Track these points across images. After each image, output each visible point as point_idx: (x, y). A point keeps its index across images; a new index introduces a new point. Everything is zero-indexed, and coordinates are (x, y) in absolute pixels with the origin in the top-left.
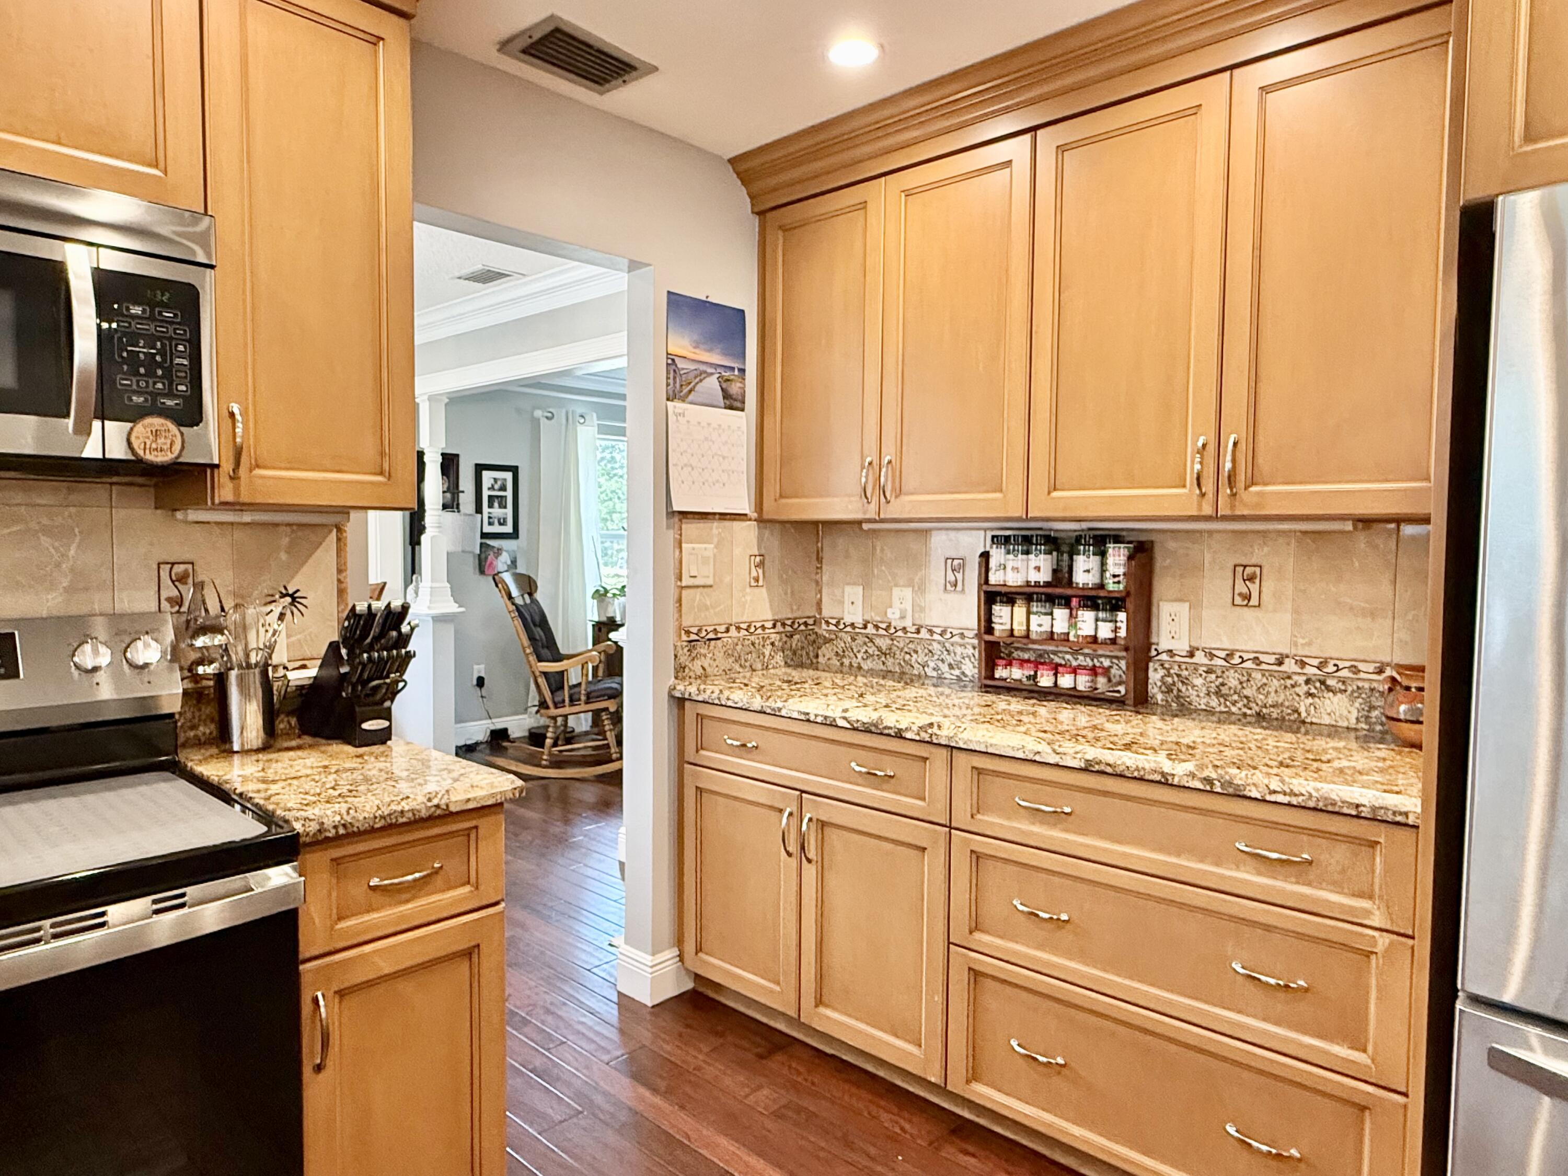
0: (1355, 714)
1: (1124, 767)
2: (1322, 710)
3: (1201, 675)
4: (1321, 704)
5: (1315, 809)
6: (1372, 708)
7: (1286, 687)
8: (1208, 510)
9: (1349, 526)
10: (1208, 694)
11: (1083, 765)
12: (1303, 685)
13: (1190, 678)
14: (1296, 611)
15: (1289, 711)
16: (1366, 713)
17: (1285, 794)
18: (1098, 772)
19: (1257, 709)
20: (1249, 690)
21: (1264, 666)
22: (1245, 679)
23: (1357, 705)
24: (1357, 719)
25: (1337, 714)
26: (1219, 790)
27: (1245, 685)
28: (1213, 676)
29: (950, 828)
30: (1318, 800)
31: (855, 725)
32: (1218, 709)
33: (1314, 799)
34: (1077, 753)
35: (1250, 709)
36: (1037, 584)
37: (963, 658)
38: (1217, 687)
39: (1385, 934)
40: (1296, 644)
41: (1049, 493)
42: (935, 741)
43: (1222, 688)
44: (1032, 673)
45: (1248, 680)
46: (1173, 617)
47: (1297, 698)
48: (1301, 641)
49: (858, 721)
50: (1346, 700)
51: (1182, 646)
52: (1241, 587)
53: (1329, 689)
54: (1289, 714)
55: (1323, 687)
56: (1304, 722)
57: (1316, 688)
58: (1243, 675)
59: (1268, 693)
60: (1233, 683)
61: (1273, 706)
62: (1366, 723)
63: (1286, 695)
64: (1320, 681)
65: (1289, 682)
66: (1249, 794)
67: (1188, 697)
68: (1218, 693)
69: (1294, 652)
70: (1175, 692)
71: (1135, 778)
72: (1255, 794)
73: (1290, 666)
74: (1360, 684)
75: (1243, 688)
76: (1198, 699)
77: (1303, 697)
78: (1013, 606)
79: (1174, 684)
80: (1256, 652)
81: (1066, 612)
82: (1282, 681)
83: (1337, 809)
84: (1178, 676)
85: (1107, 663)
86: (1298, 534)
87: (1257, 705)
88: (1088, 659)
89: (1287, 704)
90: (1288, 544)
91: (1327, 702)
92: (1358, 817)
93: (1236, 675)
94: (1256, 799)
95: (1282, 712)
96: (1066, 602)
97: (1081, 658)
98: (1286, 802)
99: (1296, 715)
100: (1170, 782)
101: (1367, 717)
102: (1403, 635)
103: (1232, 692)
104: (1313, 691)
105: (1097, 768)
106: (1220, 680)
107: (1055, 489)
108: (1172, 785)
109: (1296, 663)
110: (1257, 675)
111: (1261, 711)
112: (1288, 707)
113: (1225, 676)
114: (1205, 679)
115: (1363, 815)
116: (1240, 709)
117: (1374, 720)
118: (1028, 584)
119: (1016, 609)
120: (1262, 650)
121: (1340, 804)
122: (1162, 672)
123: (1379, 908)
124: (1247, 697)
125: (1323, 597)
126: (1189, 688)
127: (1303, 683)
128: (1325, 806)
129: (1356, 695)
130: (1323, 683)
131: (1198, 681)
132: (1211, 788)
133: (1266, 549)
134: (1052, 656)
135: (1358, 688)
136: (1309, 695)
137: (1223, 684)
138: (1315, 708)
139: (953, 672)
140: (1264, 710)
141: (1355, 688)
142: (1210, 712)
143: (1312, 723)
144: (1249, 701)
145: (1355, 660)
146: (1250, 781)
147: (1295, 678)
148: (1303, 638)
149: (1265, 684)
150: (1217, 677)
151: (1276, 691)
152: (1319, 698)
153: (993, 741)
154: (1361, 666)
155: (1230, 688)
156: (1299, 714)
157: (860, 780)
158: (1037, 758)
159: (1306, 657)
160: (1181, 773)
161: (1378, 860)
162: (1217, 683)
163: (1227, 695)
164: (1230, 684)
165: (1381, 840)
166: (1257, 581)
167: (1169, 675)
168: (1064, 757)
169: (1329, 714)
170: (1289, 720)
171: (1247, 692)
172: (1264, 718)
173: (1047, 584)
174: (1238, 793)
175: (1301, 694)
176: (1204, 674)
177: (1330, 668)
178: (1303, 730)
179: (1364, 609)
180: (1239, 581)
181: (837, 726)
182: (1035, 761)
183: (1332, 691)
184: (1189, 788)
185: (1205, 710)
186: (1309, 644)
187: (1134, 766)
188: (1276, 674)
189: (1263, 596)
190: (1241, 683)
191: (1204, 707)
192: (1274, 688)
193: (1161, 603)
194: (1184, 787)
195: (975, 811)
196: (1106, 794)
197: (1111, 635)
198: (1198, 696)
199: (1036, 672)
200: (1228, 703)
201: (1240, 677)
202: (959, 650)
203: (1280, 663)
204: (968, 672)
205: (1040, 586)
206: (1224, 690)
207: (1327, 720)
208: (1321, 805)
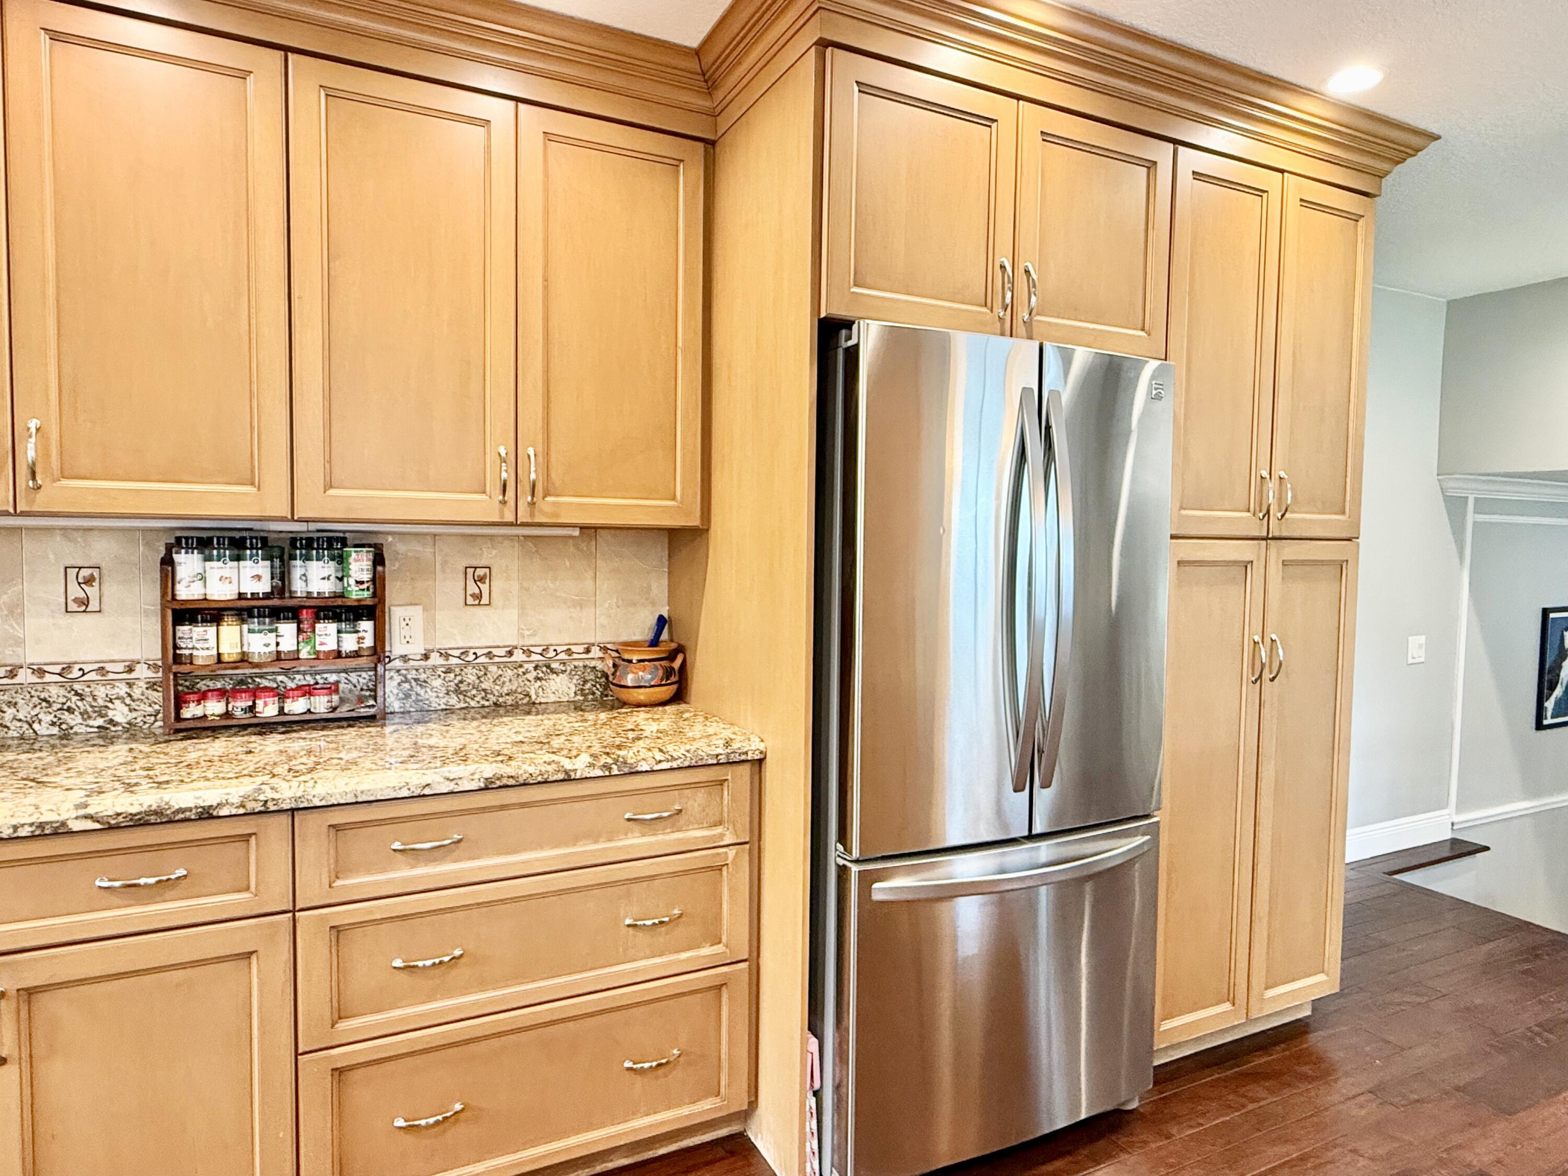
0: (573, 689)
1: (527, 775)
2: (548, 690)
3: (439, 676)
4: (548, 686)
5: (689, 767)
6: (585, 682)
7: (518, 675)
8: (510, 517)
9: (576, 532)
10: (447, 694)
11: (482, 785)
12: (533, 671)
13: (429, 681)
14: (522, 607)
15: (522, 696)
16: (581, 687)
17: (668, 761)
18: (500, 787)
19: (494, 699)
20: (486, 683)
21: (496, 659)
22: (482, 673)
23: (574, 681)
24: (575, 693)
25: (560, 692)
26: (616, 772)
27: (482, 679)
28: (452, 675)
29: (294, 911)
30: (692, 759)
31: (113, 822)
32: (457, 707)
33: (688, 759)
34: (473, 774)
35: (488, 700)
36: (255, 596)
37: (111, 701)
38: (457, 685)
39: (731, 847)
40: (523, 636)
41: (325, 492)
42: (272, 808)
43: (460, 685)
44: (250, 703)
45: (485, 674)
46: (407, 621)
47: (528, 683)
48: (527, 633)
49: (118, 814)
50: (566, 678)
51: (416, 649)
52: (472, 588)
53: (553, 671)
54: (521, 699)
55: (549, 671)
56: (534, 703)
57: (543, 672)
58: (480, 670)
59: (504, 683)
60: (471, 679)
61: (508, 694)
62: (582, 695)
63: (519, 683)
64: (546, 666)
65: (521, 670)
66: (639, 769)
67: (427, 699)
68: (458, 691)
69: (521, 643)
70: (413, 697)
71: (539, 783)
72: (644, 767)
73: (519, 656)
74: (576, 663)
75: (481, 682)
76: (437, 700)
77: (533, 683)
78: (218, 625)
79: (412, 688)
80: (487, 647)
81: (294, 626)
82: (515, 670)
83: (704, 762)
84: (416, 680)
85: (333, 678)
86: (522, 538)
87: (494, 695)
88: (308, 677)
89: (519, 690)
90: (513, 547)
91: (552, 682)
92: (718, 764)
93: (474, 670)
94: (647, 771)
95: (516, 697)
96: (293, 613)
97: (298, 677)
98: (669, 767)
99: (527, 699)
100: (573, 777)
101: (582, 690)
102: (603, 620)
103: (471, 687)
104: (541, 675)
105: (498, 783)
106: (459, 678)
107: (331, 487)
108: (574, 779)
109: (523, 653)
110: (493, 669)
111: (498, 700)
112: (520, 693)
113: (463, 673)
114: (444, 679)
115: (721, 761)
116: (478, 702)
117: (587, 691)
118: (241, 596)
119: (224, 629)
120: (495, 644)
121: (706, 758)
122: (398, 679)
123: (728, 829)
124: (484, 690)
125: (543, 593)
126: (428, 690)
127: (532, 669)
128: (696, 762)
129: (573, 673)
130: (548, 667)
131: (437, 683)
132: (610, 772)
133: (494, 552)
134: (257, 680)
135: (575, 667)
136: (538, 679)
137: (461, 682)
138: (543, 689)
139: (91, 723)
140: (501, 700)
141: (573, 667)
142: (449, 711)
143: (540, 703)
144: (486, 693)
145: (570, 644)
146: (639, 758)
147: (526, 666)
148: (528, 630)
149: (501, 676)
150: (456, 675)
151: (510, 680)
152: (546, 680)
153: (360, 788)
154: (574, 648)
155: (469, 684)
156: (530, 697)
157: (115, 900)
158: (427, 791)
159: (532, 646)
160: (583, 766)
161: (726, 793)
162: (456, 681)
163: (465, 691)
164: (468, 680)
165: (729, 777)
166: (487, 581)
167: (407, 681)
168: (459, 782)
169: (554, 693)
170: (523, 704)
171: (483, 686)
172: (500, 706)
173: (267, 596)
174: (633, 770)
175: (531, 679)
176: (443, 675)
177: (551, 654)
178: (534, 710)
179: (574, 600)
180: (470, 582)
181: (71, 833)
182: (424, 796)
183: (556, 673)
184: (590, 778)
185: (446, 710)
186: (534, 635)
187: (538, 772)
188: (509, 665)
189: (493, 595)
190: (479, 678)
191: (444, 707)
192: (509, 678)
193: (393, 608)
194: (586, 778)
195: (333, 878)
196: (503, 807)
197: (355, 648)
198: (437, 697)
199: (254, 703)
200: (468, 699)
201: (478, 672)
202: (101, 692)
203: (510, 653)
204: (119, 718)
205: (259, 599)
206: (463, 687)
207: (552, 698)
208: (693, 763)
